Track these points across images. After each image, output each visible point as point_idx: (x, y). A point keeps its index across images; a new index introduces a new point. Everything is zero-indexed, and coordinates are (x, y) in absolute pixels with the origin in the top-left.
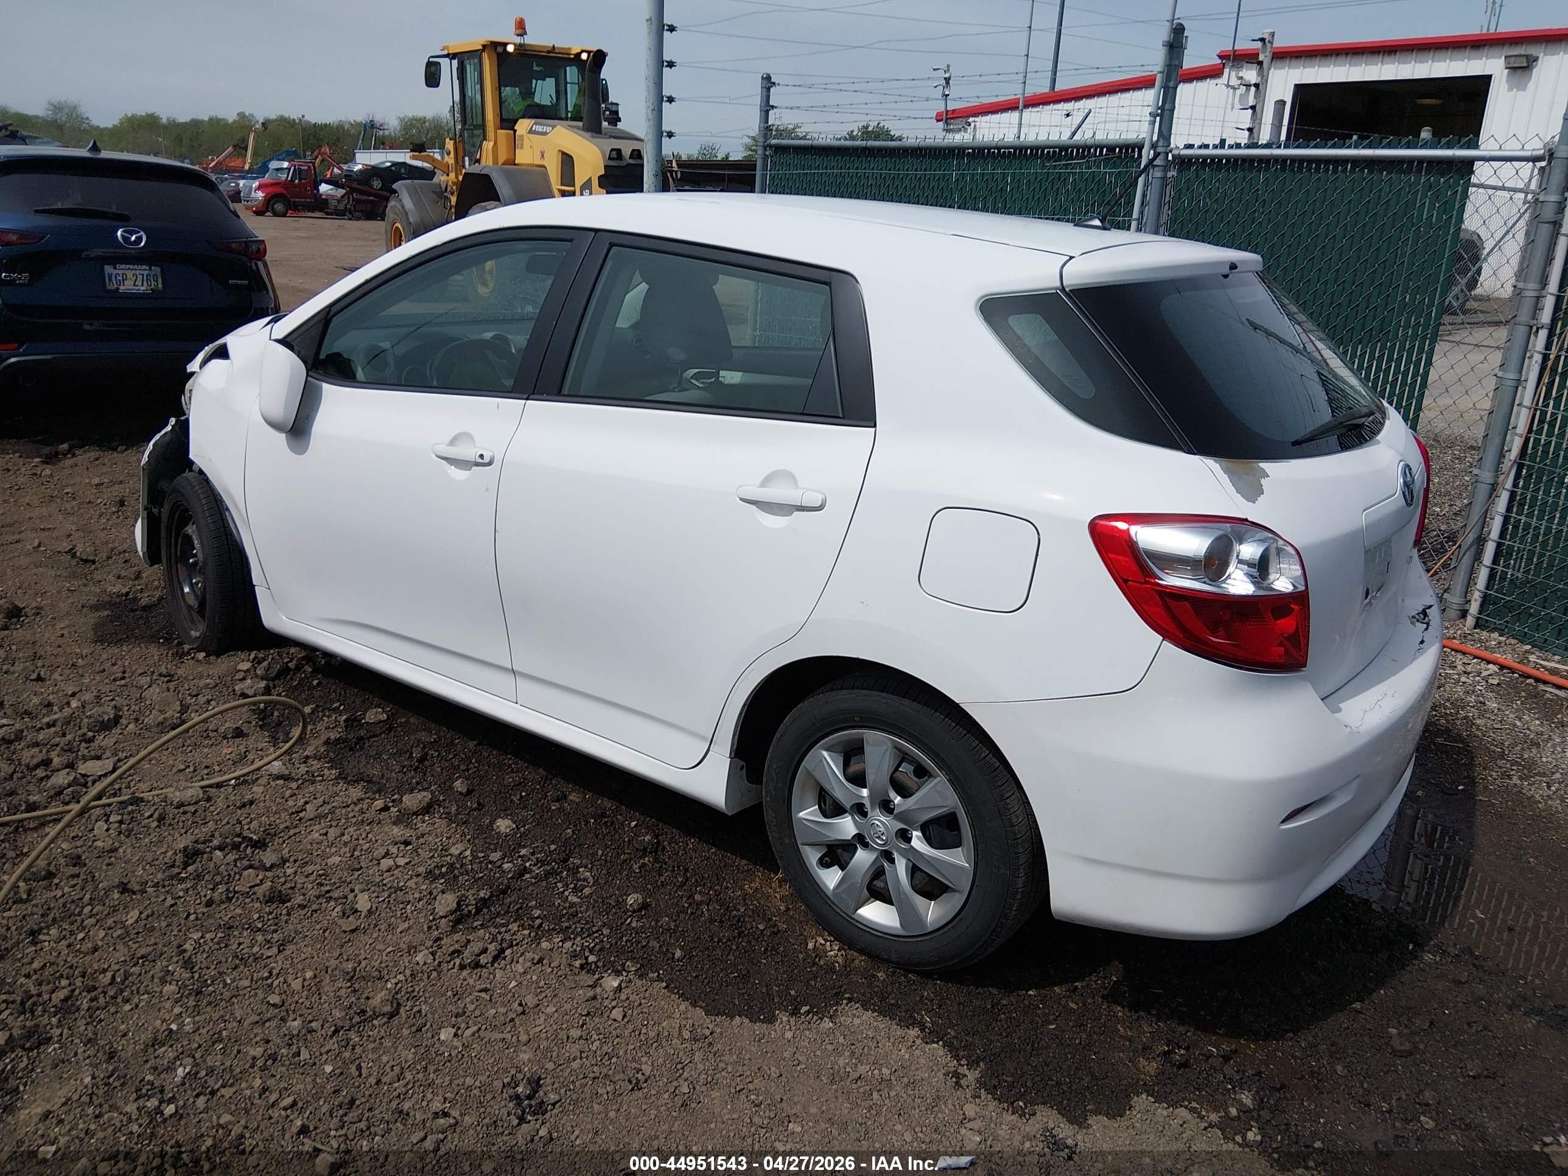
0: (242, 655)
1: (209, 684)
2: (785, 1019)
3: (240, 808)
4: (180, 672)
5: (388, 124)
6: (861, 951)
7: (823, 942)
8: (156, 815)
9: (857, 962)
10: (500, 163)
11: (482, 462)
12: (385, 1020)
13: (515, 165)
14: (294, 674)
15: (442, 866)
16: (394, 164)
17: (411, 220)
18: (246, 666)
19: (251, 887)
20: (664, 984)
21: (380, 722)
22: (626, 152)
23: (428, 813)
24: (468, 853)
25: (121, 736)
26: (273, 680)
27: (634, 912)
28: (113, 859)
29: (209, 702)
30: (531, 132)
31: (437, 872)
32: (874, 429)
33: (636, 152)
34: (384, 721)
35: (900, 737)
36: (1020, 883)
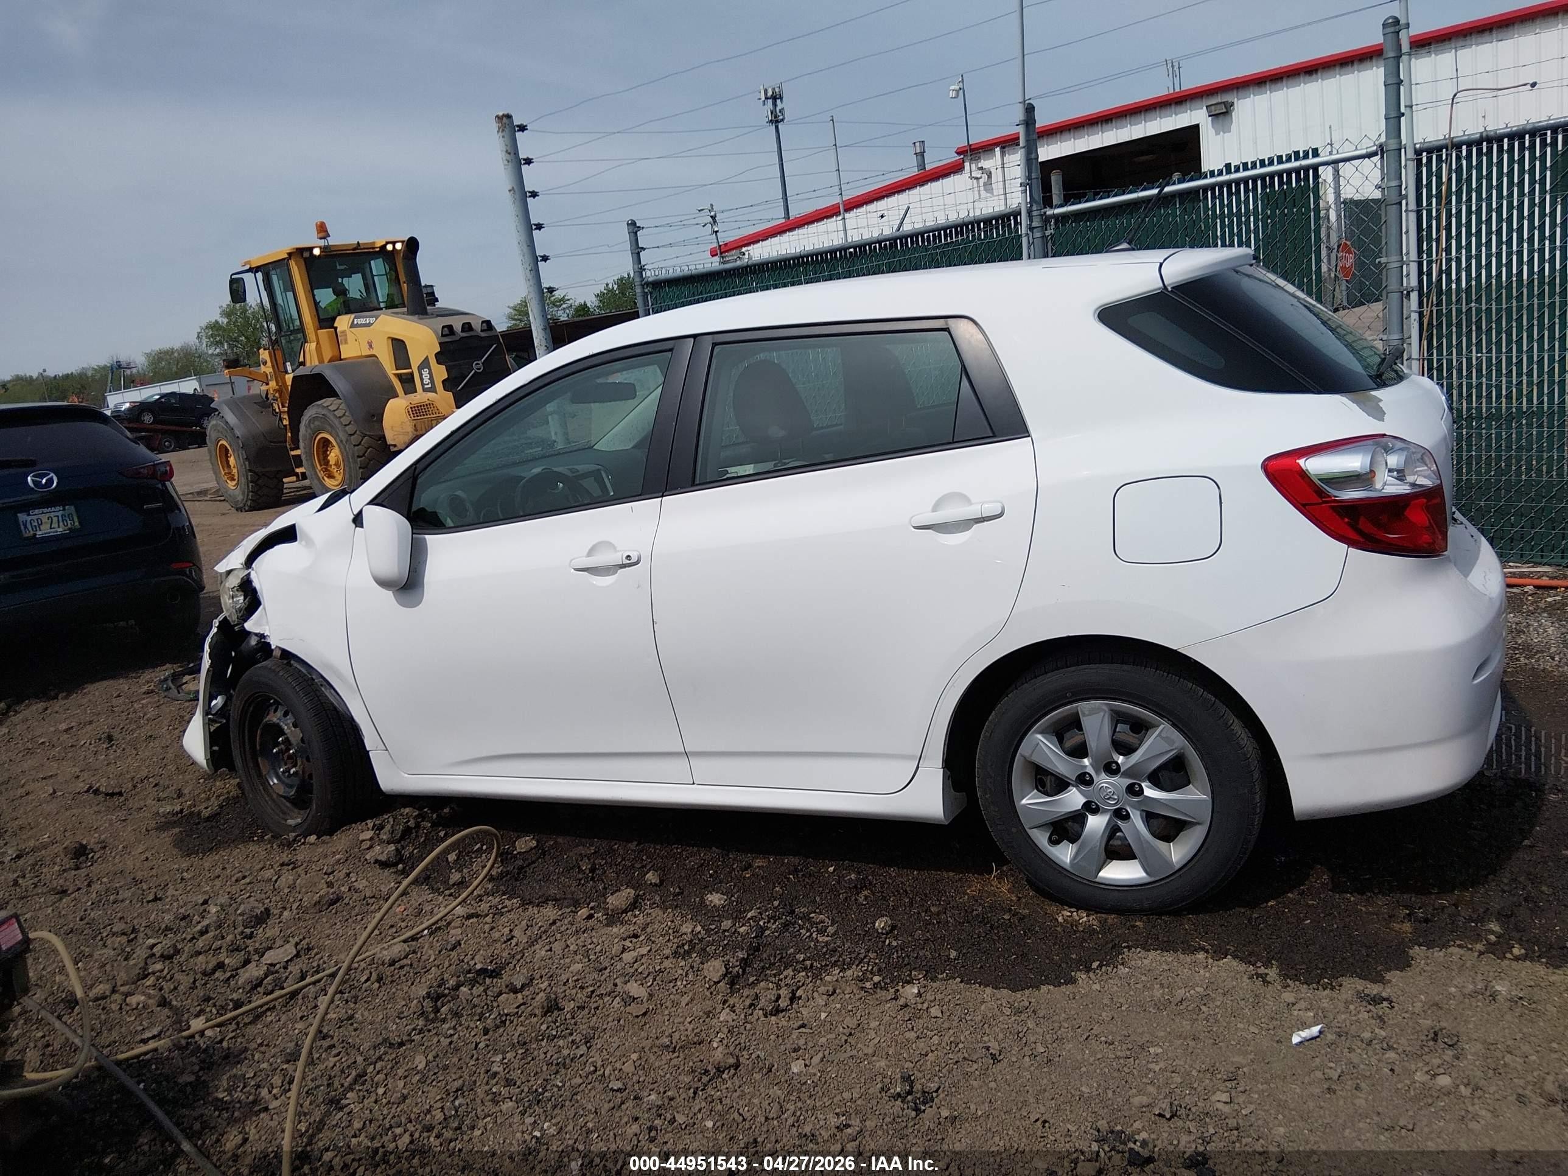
0: (359, 826)
1: (340, 860)
2: (1084, 976)
3: (452, 950)
4: (300, 857)
5: (135, 362)
6: (1109, 911)
7: (1069, 914)
8: (374, 976)
9: (1110, 921)
10: (326, 360)
11: (630, 563)
12: (732, 1071)
13: (341, 360)
14: (416, 832)
15: (683, 945)
16: (163, 396)
17: (238, 433)
18: (369, 834)
19: (518, 1007)
20: (958, 980)
21: (532, 849)
22: (458, 327)
23: (636, 908)
24: (699, 928)
25: (281, 924)
26: (399, 842)
27: (887, 934)
28: (355, 1025)
29: (348, 875)
30: (353, 326)
31: (682, 951)
32: (1029, 438)
33: (467, 326)
34: (535, 847)
35: (1114, 699)
36: (1258, 798)
